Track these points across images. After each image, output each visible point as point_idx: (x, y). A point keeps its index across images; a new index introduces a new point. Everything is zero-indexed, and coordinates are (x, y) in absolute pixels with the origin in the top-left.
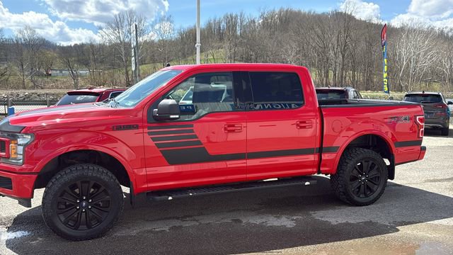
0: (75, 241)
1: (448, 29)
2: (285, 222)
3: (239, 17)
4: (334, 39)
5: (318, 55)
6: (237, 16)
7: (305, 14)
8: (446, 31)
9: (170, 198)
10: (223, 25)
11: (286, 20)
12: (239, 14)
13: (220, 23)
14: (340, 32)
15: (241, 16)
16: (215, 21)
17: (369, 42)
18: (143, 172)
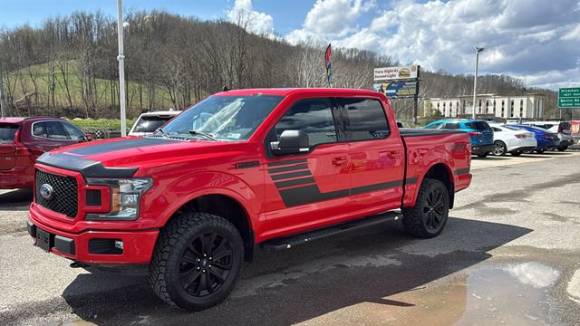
0: (198, 311)
1: (345, 51)
2: (383, 261)
3: (95, 18)
4: (228, 56)
5: (210, 75)
6: (91, 16)
7: (185, 20)
8: (343, 52)
9: (289, 246)
10: (71, 26)
11: (161, 26)
12: (95, 14)
13: (65, 23)
14: (234, 47)
15: (98, 16)
16: (58, 21)
17: (267, 62)
18: (262, 218)
